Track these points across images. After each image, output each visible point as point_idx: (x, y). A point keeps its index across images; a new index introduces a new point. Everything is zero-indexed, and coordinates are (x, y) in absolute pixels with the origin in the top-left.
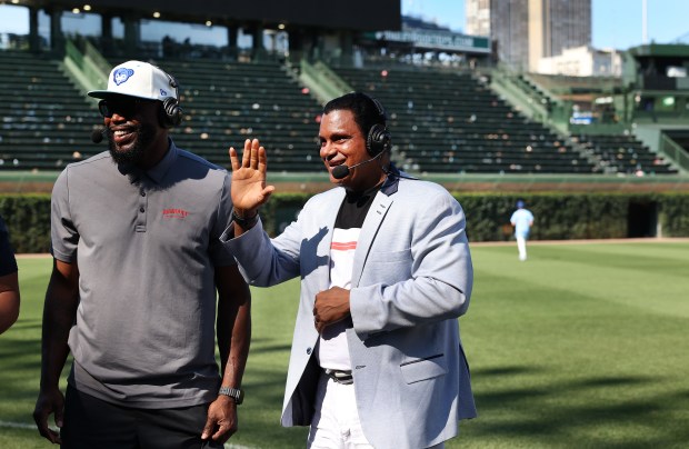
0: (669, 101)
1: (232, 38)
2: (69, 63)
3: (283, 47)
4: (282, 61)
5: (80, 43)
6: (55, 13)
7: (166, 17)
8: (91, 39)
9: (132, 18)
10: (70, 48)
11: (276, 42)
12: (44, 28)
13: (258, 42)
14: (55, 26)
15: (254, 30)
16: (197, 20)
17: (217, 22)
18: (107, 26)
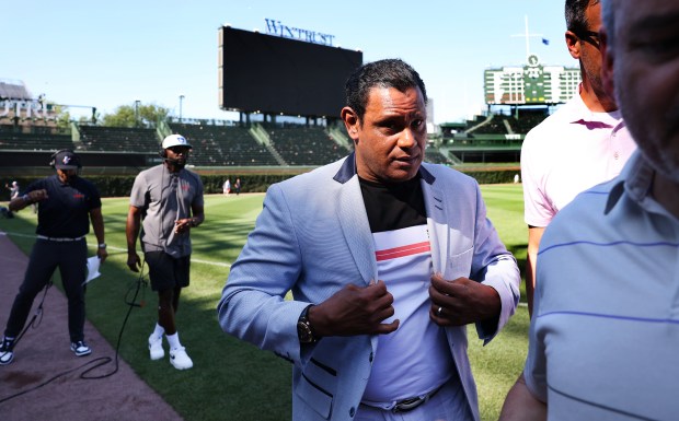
0: (452, 141)
1: (307, 121)
2: (252, 130)
3: (325, 123)
4: (324, 128)
5: (256, 123)
6: (248, 113)
7: (285, 114)
8: (261, 123)
9: (274, 115)
10: (253, 125)
11: (322, 122)
12: (244, 119)
13: (315, 122)
14: (248, 118)
15: (315, 118)
16: (295, 115)
17: (302, 116)
18: (265, 118)
